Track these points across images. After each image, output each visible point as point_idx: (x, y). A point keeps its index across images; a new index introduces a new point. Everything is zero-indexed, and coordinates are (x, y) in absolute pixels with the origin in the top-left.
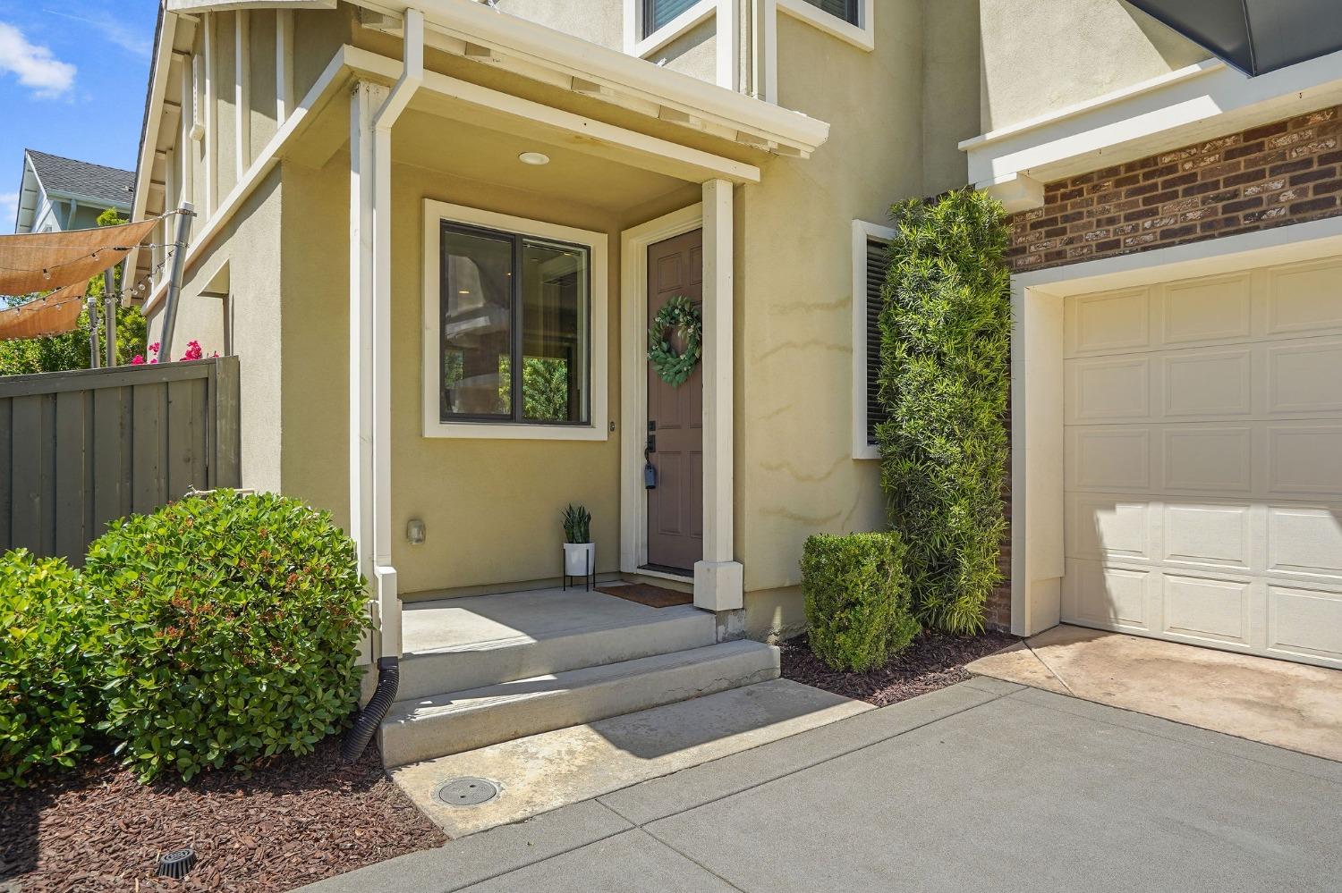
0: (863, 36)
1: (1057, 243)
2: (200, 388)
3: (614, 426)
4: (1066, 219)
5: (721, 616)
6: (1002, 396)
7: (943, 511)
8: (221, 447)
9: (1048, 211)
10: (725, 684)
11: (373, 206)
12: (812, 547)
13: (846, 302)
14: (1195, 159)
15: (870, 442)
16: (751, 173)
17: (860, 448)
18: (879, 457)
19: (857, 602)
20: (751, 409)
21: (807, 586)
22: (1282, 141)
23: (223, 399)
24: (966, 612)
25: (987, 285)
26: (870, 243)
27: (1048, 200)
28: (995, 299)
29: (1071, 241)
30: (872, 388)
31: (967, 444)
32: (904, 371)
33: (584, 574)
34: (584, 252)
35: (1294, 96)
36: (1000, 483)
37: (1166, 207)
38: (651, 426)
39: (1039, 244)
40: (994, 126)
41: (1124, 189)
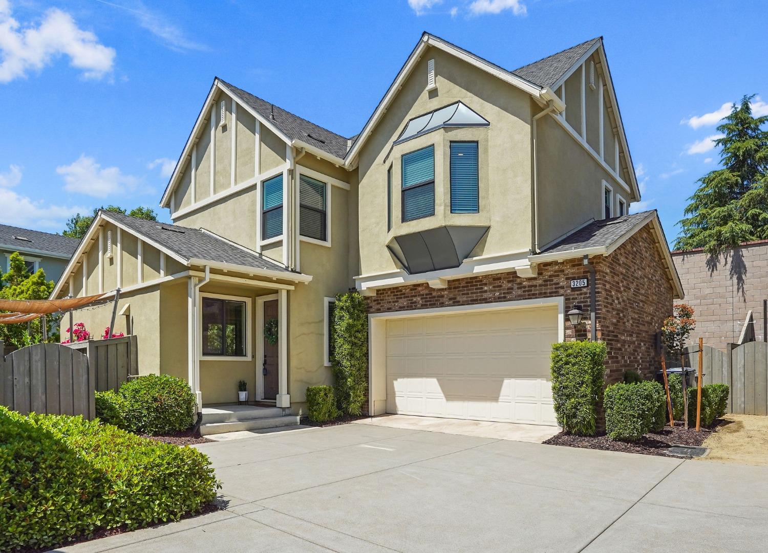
0: (328, 244)
1: (378, 306)
2: (126, 345)
3: (254, 356)
4: (381, 300)
5: (284, 409)
6: (364, 348)
7: (347, 380)
8: (132, 363)
9: (377, 297)
10: (283, 425)
11: (195, 306)
12: (308, 390)
13: (322, 321)
14: (406, 290)
15: (329, 361)
16: (292, 288)
17: (326, 363)
18: (331, 365)
19: (319, 403)
20: (292, 353)
21: (308, 400)
22: (420, 289)
23: (133, 349)
24: (354, 408)
25: (358, 318)
26: (329, 303)
27: (377, 294)
28: (361, 322)
29: (382, 306)
30: (330, 346)
31: (352, 362)
32: (337, 342)
33: (245, 400)
34: (244, 303)
35: (416, 281)
36: (364, 373)
37: (400, 301)
38: (265, 356)
39: (375, 306)
40: (363, 274)
41: (392, 294)
